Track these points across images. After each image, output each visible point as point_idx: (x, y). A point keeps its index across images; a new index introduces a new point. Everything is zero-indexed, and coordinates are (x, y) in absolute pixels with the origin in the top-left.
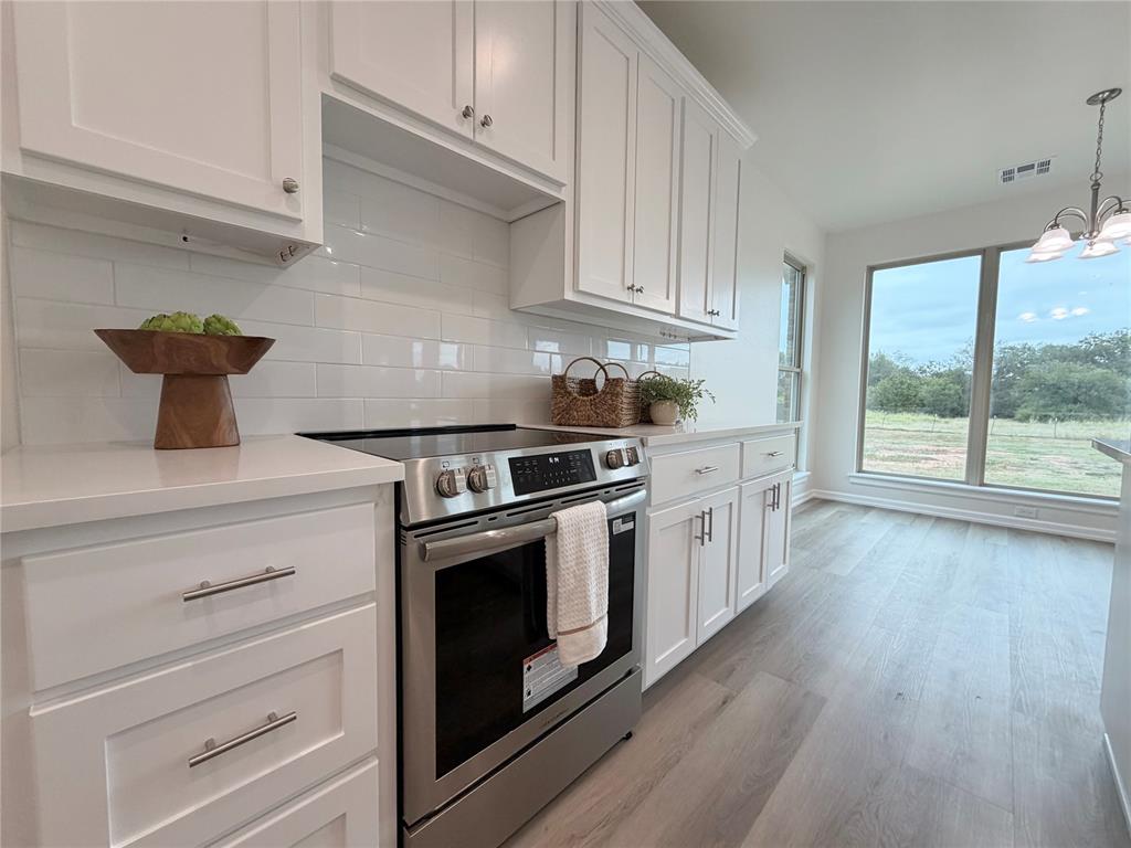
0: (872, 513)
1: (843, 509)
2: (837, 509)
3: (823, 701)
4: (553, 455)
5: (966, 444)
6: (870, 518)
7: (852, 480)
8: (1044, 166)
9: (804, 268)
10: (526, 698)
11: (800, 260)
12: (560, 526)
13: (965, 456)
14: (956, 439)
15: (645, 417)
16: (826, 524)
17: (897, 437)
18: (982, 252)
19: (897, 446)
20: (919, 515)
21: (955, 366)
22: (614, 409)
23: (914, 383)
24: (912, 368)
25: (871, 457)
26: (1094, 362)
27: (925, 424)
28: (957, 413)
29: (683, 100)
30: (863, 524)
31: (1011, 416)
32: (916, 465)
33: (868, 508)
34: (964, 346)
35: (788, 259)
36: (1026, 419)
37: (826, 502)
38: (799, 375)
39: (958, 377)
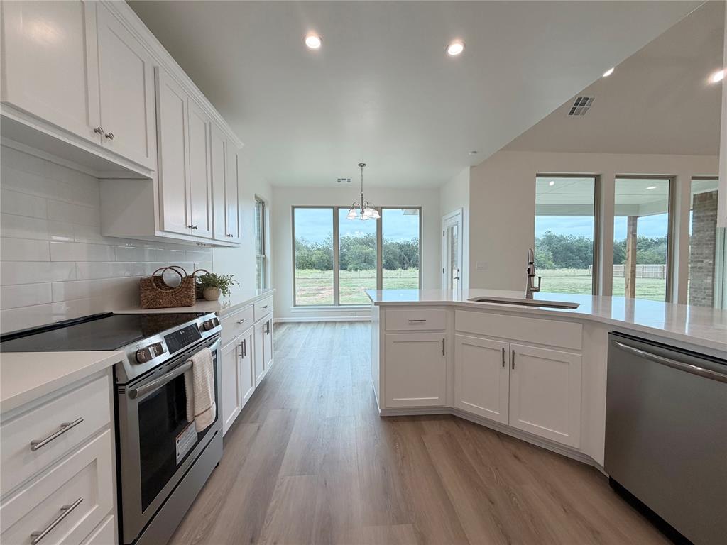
0: (302, 325)
1: (290, 326)
2: (288, 326)
3: (297, 410)
4: (181, 330)
5: (333, 284)
6: (301, 328)
7: (293, 311)
8: (349, 180)
9: (263, 202)
10: (178, 457)
11: (261, 198)
12: (194, 363)
13: (333, 290)
14: (328, 282)
15: (201, 297)
16: (283, 336)
17: (305, 283)
18: (333, 207)
19: (306, 288)
20: (319, 322)
21: (325, 245)
22: (188, 296)
23: (310, 253)
24: (308, 246)
25: (298, 296)
26: (369, 245)
27: (316, 275)
28: (328, 268)
29: (210, 123)
30: (299, 332)
31: (346, 269)
32: (315, 297)
33: (299, 323)
34: (328, 236)
35: (257, 198)
36: (350, 270)
37: (281, 324)
38: (264, 259)
39: (327, 251)
